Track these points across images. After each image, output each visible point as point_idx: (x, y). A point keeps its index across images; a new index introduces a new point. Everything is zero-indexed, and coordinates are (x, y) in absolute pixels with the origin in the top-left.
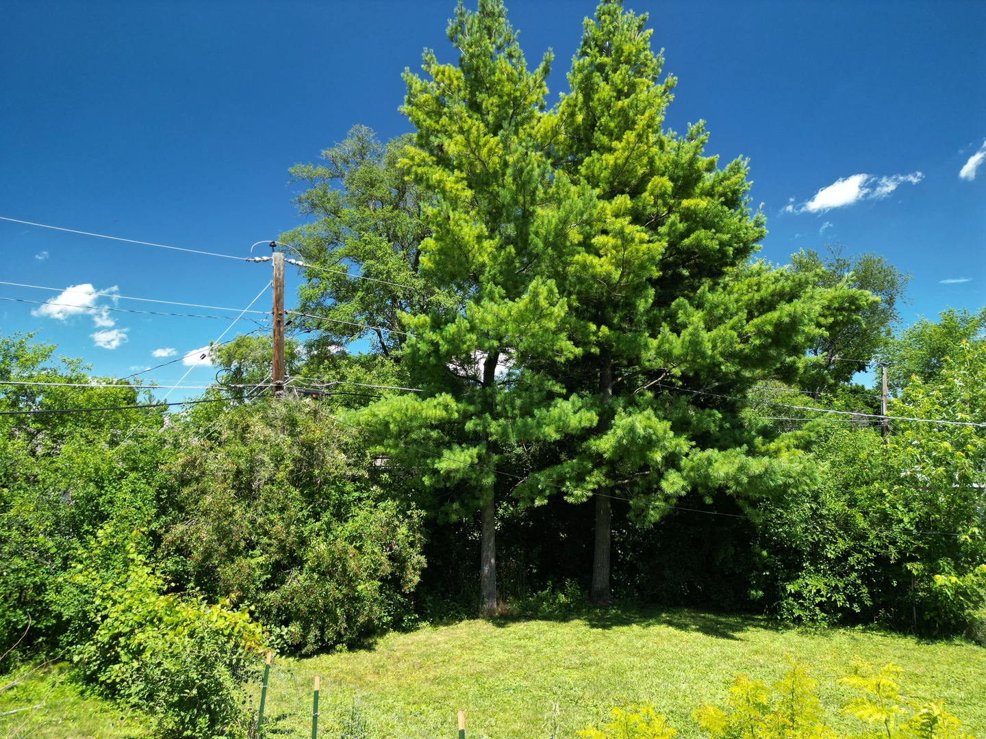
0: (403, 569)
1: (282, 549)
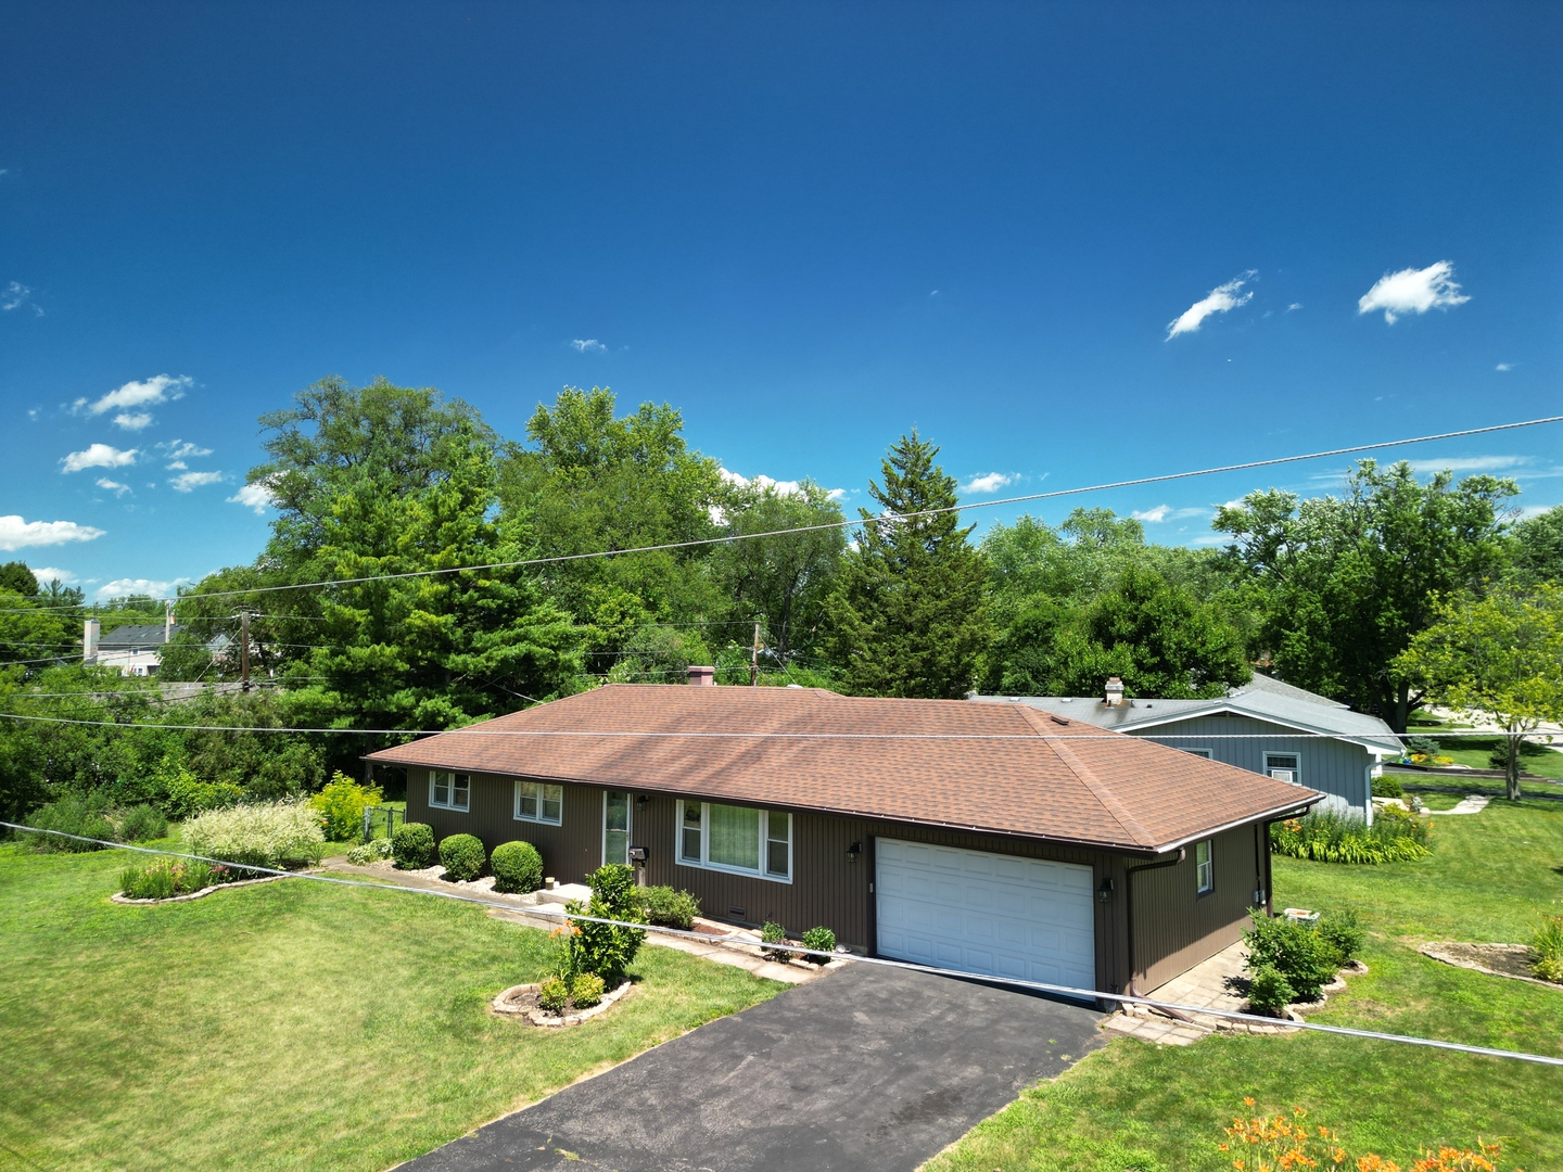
0: (313, 775)
1: (249, 766)
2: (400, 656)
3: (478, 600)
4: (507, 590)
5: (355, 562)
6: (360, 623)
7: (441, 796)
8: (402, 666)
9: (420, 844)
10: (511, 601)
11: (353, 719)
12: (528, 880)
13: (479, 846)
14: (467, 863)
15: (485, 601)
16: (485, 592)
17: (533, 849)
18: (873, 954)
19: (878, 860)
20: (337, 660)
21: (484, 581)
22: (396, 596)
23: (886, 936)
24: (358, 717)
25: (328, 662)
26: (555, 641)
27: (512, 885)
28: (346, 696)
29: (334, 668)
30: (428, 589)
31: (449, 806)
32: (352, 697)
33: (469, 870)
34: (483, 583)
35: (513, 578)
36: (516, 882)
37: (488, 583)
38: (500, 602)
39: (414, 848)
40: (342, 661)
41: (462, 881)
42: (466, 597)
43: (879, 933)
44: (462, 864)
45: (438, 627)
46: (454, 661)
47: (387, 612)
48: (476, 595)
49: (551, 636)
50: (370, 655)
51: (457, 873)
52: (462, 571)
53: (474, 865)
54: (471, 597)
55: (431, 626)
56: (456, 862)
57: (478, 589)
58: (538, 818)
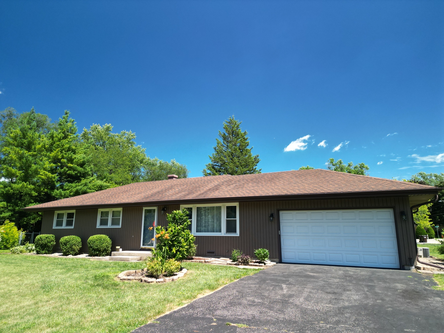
2: (34, 189)
3: (68, 171)
4: (79, 169)
5: (18, 152)
6: (18, 176)
7: (59, 223)
8: (34, 194)
9: (49, 242)
10: (80, 173)
11: (10, 213)
12: (105, 250)
13: (79, 239)
14: (74, 247)
15: (70, 171)
16: (70, 168)
17: (107, 237)
18: (280, 262)
19: (281, 221)
20: (7, 189)
21: (70, 164)
22: (34, 167)
23: (286, 254)
24: (12, 213)
25: (3, 190)
26: (97, 188)
27: (97, 252)
28: (9, 204)
29: (5, 192)
30: (48, 165)
31: (64, 227)
32: (11, 205)
33: (74, 250)
34: (70, 165)
35: (82, 165)
36: (100, 251)
37: (72, 165)
38: (77, 172)
39: (46, 244)
40: (9, 189)
41: (70, 255)
42: (63, 170)
43: (282, 253)
44: (71, 247)
45: (51, 179)
46: (56, 192)
47: (30, 172)
48: (67, 169)
49: (95, 186)
50: (22, 187)
51: (68, 252)
52: (62, 160)
53: (77, 248)
54: (65, 169)
55: (48, 178)
56: (68, 246)
57: (67, 167)
58: (109, 226)
